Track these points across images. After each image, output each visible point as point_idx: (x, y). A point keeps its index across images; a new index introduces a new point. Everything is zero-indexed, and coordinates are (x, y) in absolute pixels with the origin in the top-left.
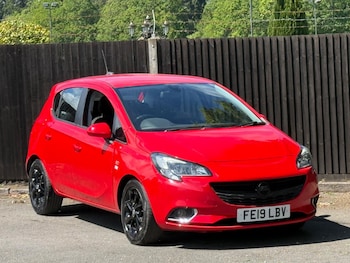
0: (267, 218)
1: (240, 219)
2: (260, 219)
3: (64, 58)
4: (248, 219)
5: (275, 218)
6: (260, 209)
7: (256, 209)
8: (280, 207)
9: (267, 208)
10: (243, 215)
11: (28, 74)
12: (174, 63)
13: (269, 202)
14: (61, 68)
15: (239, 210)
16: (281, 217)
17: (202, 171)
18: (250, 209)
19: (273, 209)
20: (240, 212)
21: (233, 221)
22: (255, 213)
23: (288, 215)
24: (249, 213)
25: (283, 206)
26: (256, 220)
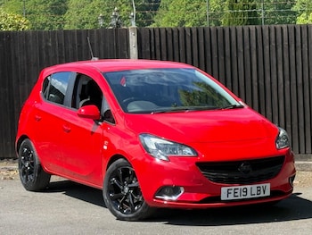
0: (249, 196)
1: (224, 197)
2: (243, 197)
3: (50, 44)
4: (231, 197)
5: (256, 196)
6: (242, 187)
7: (239, 187)
8: (261, 185)
9: (248, 187)
10: (227, 193)
11: (16, 59)
12: (153, 50)
13: (251, 181)
14: (47, 53)
15: (223, 189)
16: (262, 195)
17: (188, 152)
18: (233, 188)
19: (254, 187)
20: (224, 190)
21: (218, 199)
22: (238, 191)
23: (268, 193)
24: (232, 192)
25: (264, 185)
26: (239, 198)
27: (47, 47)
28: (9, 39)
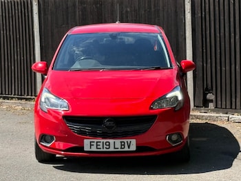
0: (112, 149)
1: (87, 148)
2: (105, 150)
4: (94, 149)
5: (119, 150)
6: (105, 141)
7: (102, 141)
8: (125, 141)
9: (111, 141)
10: (89, 145)
13: (114, 136)
15: (85, 140)
16: (126, 149)
18: (96, 141)
19: (118, 142)
20: (87, 142)
21: (81, 149)
22: (101, 144)
23: (133, 148)
24: (95, 144)
25: (129, 141)
26: (102, 150)
27: (127, 11)
28: (101, 5)
